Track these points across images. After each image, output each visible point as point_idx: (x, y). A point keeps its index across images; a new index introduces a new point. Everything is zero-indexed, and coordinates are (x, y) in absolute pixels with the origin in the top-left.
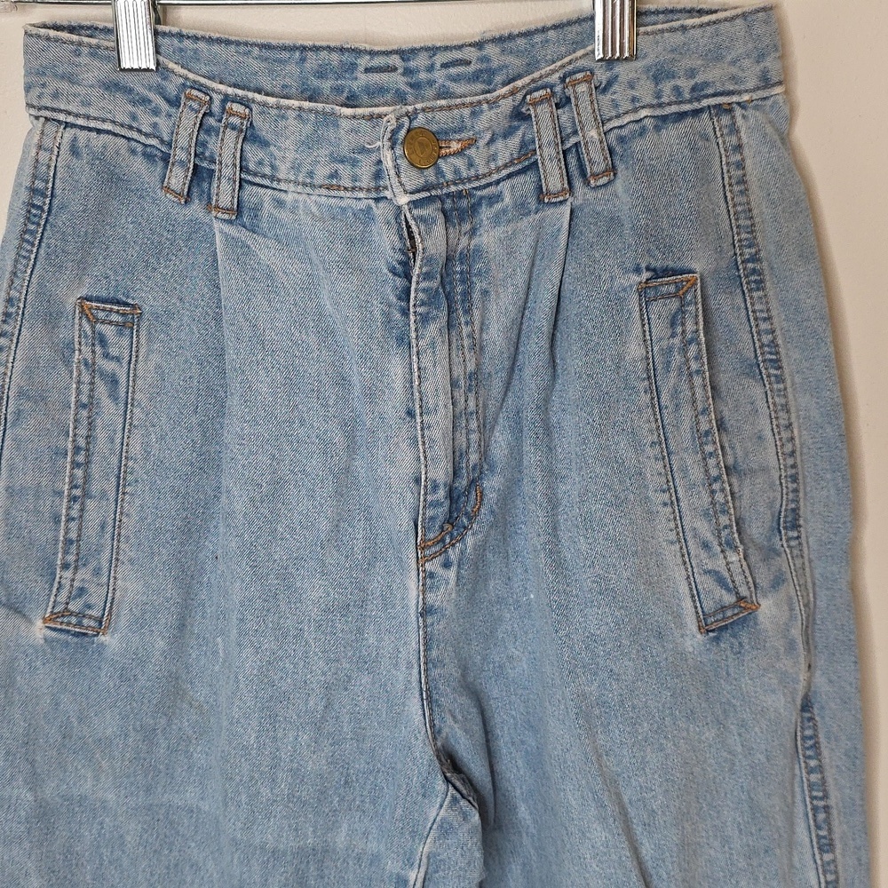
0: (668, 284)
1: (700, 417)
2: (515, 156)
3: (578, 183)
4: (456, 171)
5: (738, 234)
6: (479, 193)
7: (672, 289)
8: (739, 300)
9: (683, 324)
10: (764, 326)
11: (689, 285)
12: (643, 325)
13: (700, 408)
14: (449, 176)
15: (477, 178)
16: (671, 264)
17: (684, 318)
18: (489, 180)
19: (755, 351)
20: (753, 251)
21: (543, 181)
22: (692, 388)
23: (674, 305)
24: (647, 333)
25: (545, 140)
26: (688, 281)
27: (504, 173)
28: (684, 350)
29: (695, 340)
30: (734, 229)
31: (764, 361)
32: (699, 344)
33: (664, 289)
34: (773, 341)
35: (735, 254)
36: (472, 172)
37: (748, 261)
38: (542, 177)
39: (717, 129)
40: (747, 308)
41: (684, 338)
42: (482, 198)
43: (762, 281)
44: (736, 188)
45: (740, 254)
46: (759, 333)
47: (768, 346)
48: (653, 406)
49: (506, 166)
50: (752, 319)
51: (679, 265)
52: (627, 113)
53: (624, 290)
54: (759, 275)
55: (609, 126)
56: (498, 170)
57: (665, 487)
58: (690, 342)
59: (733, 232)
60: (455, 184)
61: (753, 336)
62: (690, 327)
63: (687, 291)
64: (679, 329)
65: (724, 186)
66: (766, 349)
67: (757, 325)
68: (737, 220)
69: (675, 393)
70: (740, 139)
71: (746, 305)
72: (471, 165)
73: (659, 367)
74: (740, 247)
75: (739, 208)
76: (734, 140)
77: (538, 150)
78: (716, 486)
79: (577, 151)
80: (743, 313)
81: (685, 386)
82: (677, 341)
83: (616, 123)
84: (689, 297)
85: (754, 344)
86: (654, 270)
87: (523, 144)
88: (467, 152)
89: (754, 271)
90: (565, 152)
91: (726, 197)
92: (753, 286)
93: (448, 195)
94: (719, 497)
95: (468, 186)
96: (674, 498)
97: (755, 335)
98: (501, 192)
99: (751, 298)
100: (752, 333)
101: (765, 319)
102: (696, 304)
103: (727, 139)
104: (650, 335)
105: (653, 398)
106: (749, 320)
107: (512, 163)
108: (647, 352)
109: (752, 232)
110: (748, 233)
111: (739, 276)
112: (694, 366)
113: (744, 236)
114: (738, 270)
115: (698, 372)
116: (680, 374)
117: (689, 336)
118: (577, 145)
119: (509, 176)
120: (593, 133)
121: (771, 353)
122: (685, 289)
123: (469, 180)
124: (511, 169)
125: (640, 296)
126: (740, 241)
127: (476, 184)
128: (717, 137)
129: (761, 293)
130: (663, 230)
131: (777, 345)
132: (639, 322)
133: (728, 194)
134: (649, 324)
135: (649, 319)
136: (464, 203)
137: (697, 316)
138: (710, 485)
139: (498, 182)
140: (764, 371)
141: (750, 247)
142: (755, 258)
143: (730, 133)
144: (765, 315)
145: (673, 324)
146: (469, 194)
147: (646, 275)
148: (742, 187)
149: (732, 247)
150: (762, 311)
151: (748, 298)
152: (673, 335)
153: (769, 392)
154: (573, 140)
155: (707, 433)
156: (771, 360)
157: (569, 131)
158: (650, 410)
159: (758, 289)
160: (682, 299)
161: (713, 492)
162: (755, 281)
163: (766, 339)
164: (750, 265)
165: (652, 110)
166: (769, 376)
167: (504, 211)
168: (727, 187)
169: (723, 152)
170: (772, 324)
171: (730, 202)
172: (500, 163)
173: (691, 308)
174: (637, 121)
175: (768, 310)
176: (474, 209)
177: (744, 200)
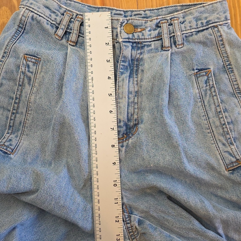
0: (203, 72)
1: (217, 108)
2: (156, 36)
3: (173, 46)
4: (139, 36)
5: (224, 59)
6: (144, 43)
7: (204, 74)
8: (227, 76)
9: (209, 83)
10: (235, 83)
11: (209, 72)
12: (197, 84)
13: (217, 105)
14: (136, 37)
15: (144, 39)
16: (203, 67)
17: (209, 81)
18: (148, 40)
19: (233, 90)
20: (229, 62)
21: (164, 43)
22: (214, 100)
23: (206, 78)
24: (198, 86)
25: (165, 33)
26: (209, 71)
27: (153, 40)
28: (210, 90)
29: (213, 87)
30: (222, 57)
31: (236, 93)
32: (214, 88)
33: (202, 74)
34: (238, 87)
35: (224, 64)
36: (143, 37)
37: (228, 65)
38: (163, 42)
39: (214, 32)
40: (229, 78)
41: (210, 86)
42: (145, 45)
43: (233, 71)
44: (221, 47)
45: (225, 64)
46: (234, 85)
47: (237, 89)
48: (202, 106)
49: (153, 38)
50: (231, 81)
51: (206, 67)
52: (188, 30)
53: (190, 75)
54: (232, 69)
55: (183, 32)
56: (151, 38)
57: (208, 128)
58: (212, 87)
59: (222, 58)
60: (137, 39)
61: (232, 86)
62: (211, 83)
63: (209, 74)
64: (208, 84)
65: (217, 47)
66: (236, 89)
67: (233, 83)
68: (223, 55)
69: (209, 102)
70: (221, 34)
71: (229, 77)
72: (143, 35)
73: (203, 95)
74: (225, 62)
75: (223, 52)
76: (219, 34)
77: (163, 35)
78: (224, 126)
79: (173, 38)
80: (229, 80)
81: (211, 99)
82: (208, 87)
83: (185, 32)
84: (210, 75)
85: (233, 88)
86: (199, 69)
87: (159, 33)
88: (142, 32)
89: (230, 68)
90: (170, 37)
91: (218, 49)
92: (230, 72)
93: (135, 42)
94: (225, 129)
95: (141, 41)
96: (211, 131)
97: (233, 86)
98: (151, 45)
99: (230, 75)
100: (232, 85)
101: (235, 81)
102: (212, 77)
103: (217, 34)
104: (199, 87)
105: (202, 104)
106: (230, 82)
107: (155, 37)
108: (199, 91)
109: (228, 58)
110: (227, 58)
111: (226, 70)
112: (214, 94)
113: (225, 59)
114: (225, 68)
115: (215, 95)
116: (210, 96)
117: (211, 86)
118: (174, 36)
119: (154, 41)
120: (179, 33)
121: (238, 91)
122: (208, 73)
123: (142, 39)
124: (155, 39)
125: (195, 77)
126: (224, 60)
127: (143, 41)
128: (214, 34)
129: (233, 74)
130: (200, 59)
131: (240, 88)
132: (196, 83)
133: (219, 49)
134: (198, 83)
135: (198, 82)
136: (139, 45)
137: (213, 80)
138: (222, 126)
139: (150, 42)
140: (237, 96)
141: (228, 62)
142: (230, 64)
143: (218, 32)
144: (235, 80)
145: (206, 83)
146: (141, 43)
147: (196, 71)
148: (223, 46)
149: (222, 62)
150: (234, 79)
151: (229, 76)
152: (207, 86)
153: (239, 101)
154: (173, 34)
155: (220, 112)
156: (238, 93)
157: (172, 32)
158: (201, 107)
159: (232, 73)
160: (208, 76)
161: (223, 128)
162: (231, 71)
163: (236, 87)
164: (229, 67)
165: (195, 29)
166: (238, 97)
167: (151, 50)
168: (218, 47)
169: (216, 38)
170: (237, 82)
171: (220, 51)
172: (152, 37)
173: (211, 78)
174: (191, 33)
175: (236, 79)
176: (142, 47)
177: (224, 49)
